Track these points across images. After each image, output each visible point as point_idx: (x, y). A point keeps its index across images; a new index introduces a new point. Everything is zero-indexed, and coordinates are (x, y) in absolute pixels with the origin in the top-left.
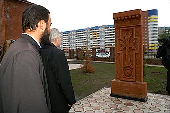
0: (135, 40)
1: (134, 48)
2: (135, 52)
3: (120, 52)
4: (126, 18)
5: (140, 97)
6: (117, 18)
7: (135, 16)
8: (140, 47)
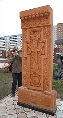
0: (44, 42)
1: (42, 52)
2: (43, 56)
3: (27, 56)
4: (34, 16)
5: (48, 109)
6: (24, 17)
7: (44, 13)
8: (49, 51)
